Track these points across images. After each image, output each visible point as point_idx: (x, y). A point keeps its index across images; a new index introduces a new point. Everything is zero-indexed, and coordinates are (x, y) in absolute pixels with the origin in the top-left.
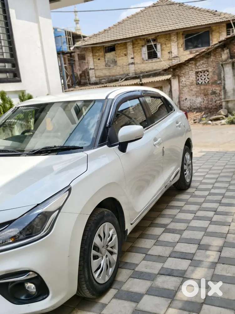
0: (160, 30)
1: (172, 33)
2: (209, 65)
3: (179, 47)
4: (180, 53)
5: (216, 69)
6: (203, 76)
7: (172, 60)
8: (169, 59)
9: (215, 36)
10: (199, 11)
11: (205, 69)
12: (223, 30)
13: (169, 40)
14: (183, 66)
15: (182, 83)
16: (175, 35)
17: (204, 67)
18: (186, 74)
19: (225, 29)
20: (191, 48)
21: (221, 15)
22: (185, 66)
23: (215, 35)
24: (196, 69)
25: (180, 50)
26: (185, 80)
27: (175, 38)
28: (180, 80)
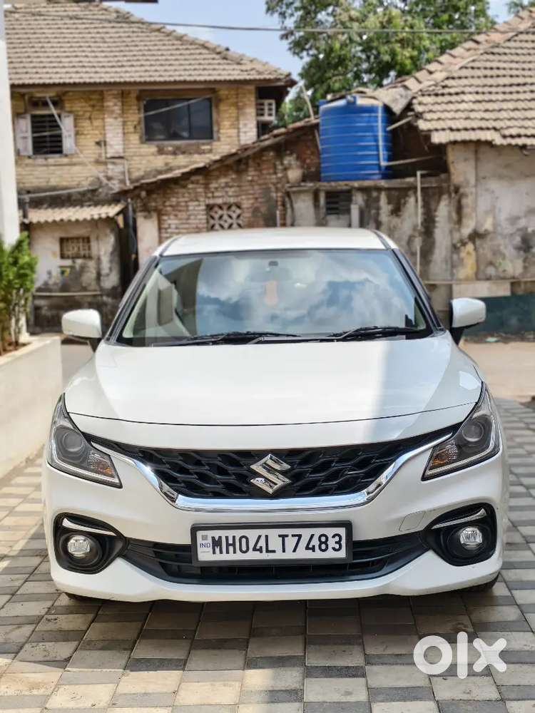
0: (76, 79)
1: (107, 91)
2: (243, 191)
3: (126, 131)
4: (129, 148)
5: (261, 203)
6: (225, 217)
7: (105, 163)
8: (98, 162)
9: (227, 115)
10: (179, 42)
11: (232, 200)
12: (248, 103)
13: (97, 108)
14: (173, 186)
15: (169, 230)
16: (115, 98)
17: (230, 194)
18: (180, 208)
19: (253, 99)
20: (162, 137)
21: (242, 62)
22: (177, 186)
23: (225, 111)
24: (209, 198)
25: (129, 140)
26: (176, 224)
27: (115, 105)
28: (162, 222)
